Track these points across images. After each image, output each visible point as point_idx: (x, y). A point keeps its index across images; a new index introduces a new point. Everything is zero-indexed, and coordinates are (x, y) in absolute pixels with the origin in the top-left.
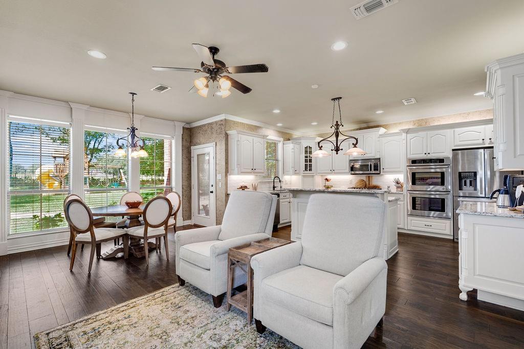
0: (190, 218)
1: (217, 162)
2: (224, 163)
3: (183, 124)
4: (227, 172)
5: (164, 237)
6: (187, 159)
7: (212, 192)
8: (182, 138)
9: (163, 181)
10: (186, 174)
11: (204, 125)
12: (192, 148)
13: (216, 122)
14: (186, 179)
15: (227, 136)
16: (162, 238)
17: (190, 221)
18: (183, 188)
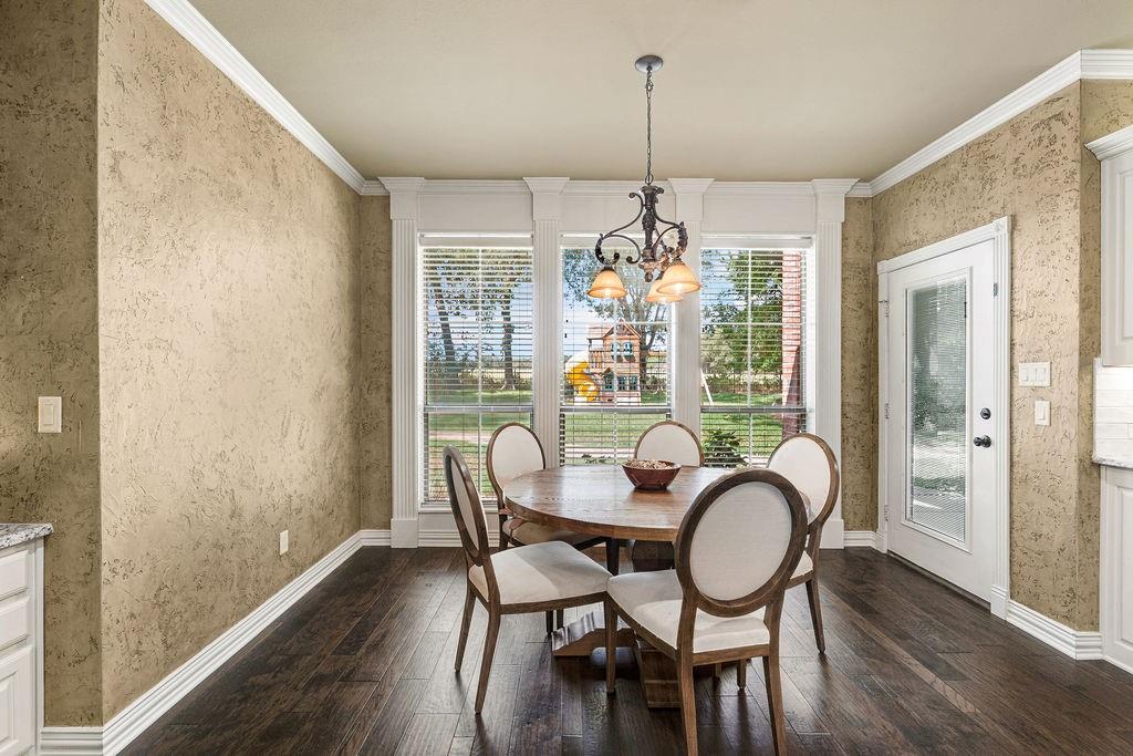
0: (870, 521)
1: (1020, 307)
2: (1076, 307)
3: (844, 187)
4: (1090, 349)
5: (766, 659)
6: (861, 312)
7: (986, 442)
8: (844, 239)
9: (779, 385)
10: (858, 364)
11: (943, 163)
12: (883, 266)
13: (1014, 126)
14: (856, 383)
15: (1092, 164)
16: (757, 662)
17: (869, 534)
18: (844, 415)
